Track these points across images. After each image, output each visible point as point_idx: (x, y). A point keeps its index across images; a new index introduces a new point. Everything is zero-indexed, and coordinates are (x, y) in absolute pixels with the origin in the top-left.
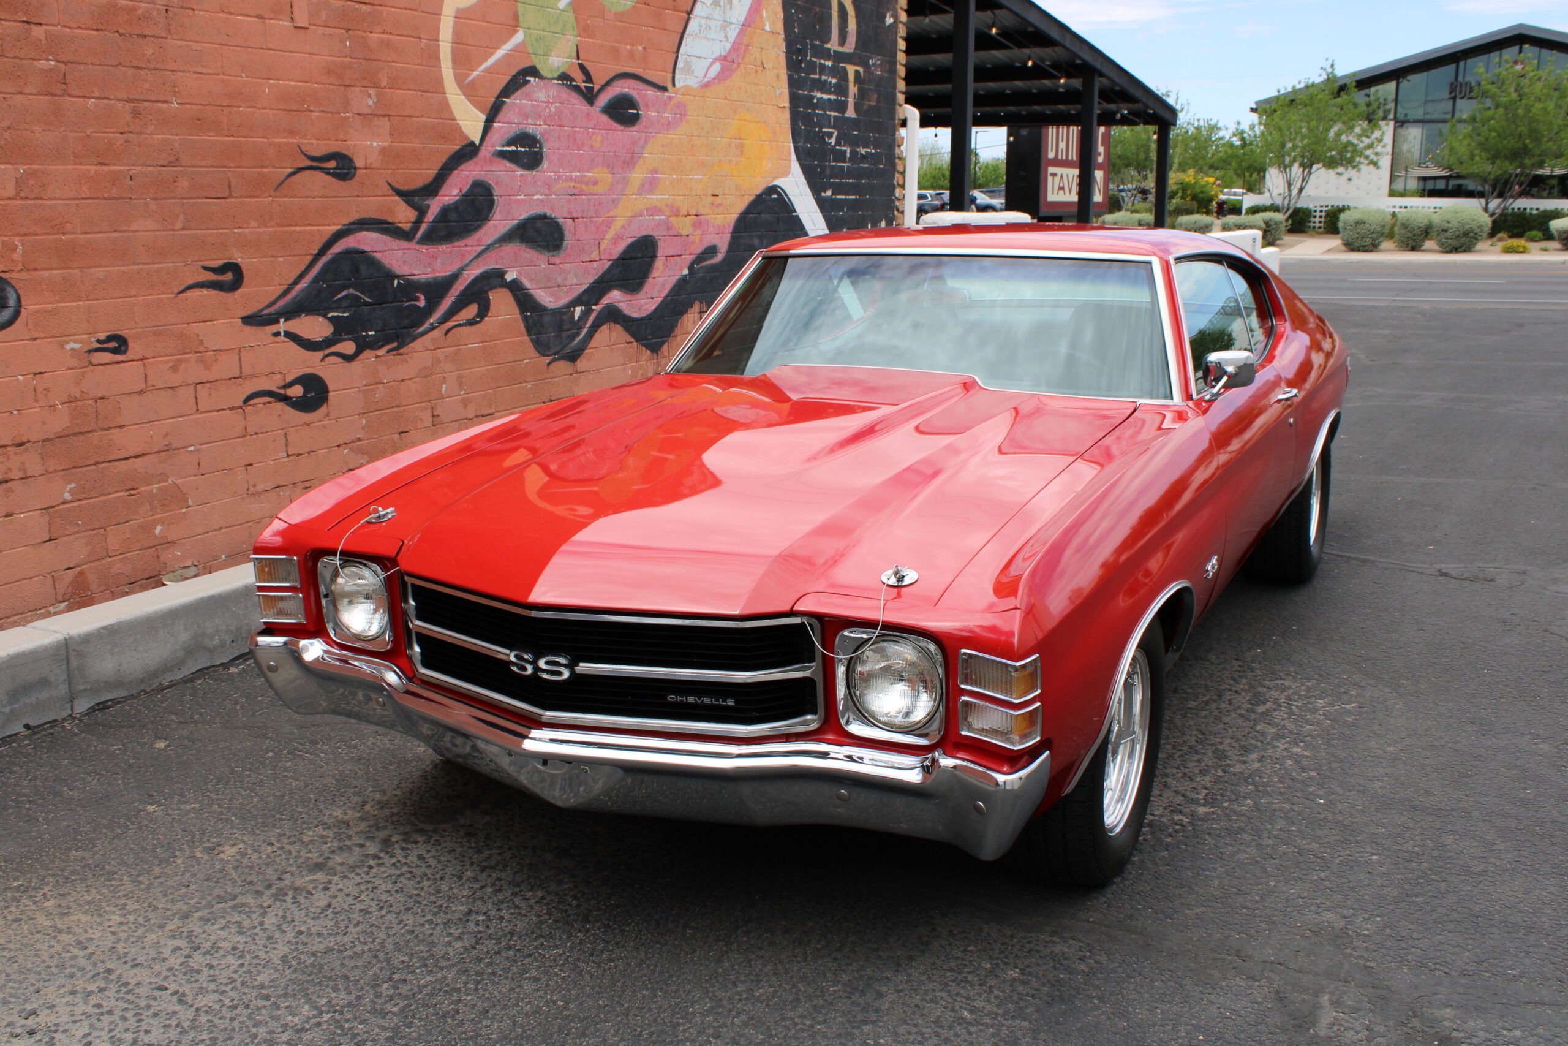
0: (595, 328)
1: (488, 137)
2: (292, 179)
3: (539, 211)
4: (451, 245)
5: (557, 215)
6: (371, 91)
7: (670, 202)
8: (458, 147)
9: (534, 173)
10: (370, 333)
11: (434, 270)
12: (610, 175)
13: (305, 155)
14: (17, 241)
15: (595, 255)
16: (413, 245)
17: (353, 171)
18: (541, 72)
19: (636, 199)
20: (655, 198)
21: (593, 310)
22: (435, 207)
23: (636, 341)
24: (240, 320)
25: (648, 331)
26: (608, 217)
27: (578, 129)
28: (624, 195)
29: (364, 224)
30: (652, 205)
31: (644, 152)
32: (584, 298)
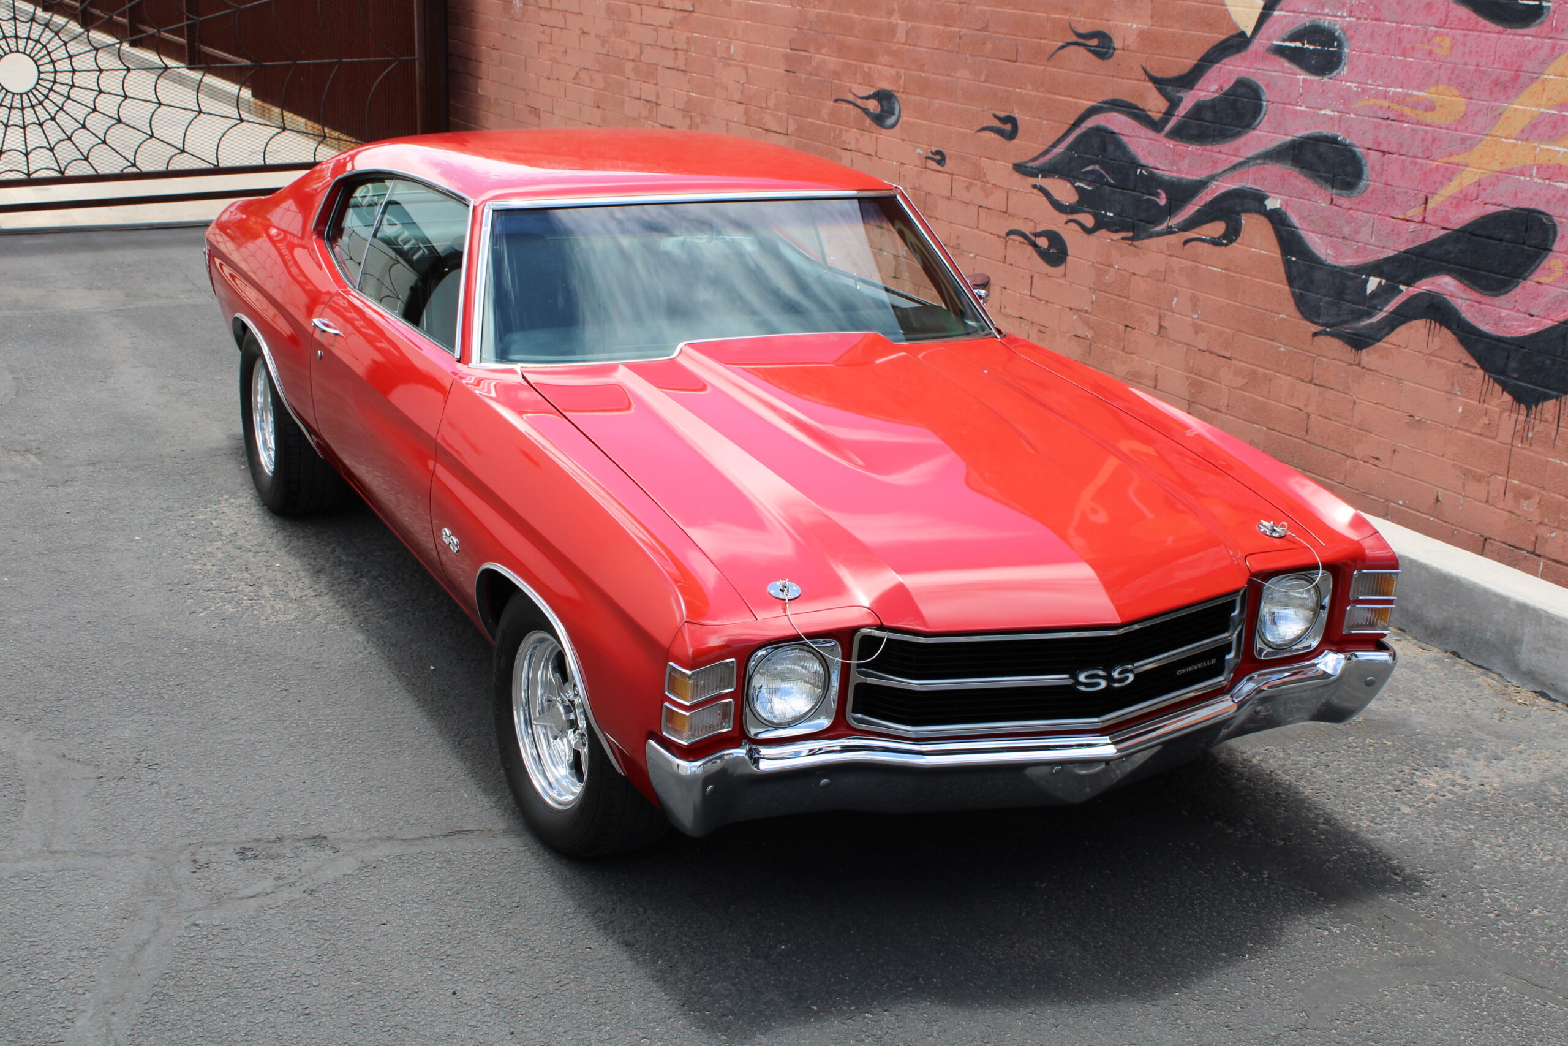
0: (1401, 317)
1: (1265, 26)
2: (1061, 52)
3: (1326, 130)
4: (1203, 147)
5: (1355, 142)
8: (1223, 37)
9: (1325, 79)
10: (1110, 214)
11: (1179, 171)
12: (1463, 100)
13: (1074, 31)
14: (902, 72)
15: (1415, 213)
16: (1160, 137)
17: (1111, 51)
19: (1515, 146)
21: (1401, 291)
22: (1189, 100)
23: (1482, 367)
24: (1011, 166)
25: (1513, 364)
26: (1449, 163)
27: (1409, 26)
28: (1487, 135)
29: (1116, 105)
30: (1553, 162)
31: (1547, 71)
32: (1386, 269)
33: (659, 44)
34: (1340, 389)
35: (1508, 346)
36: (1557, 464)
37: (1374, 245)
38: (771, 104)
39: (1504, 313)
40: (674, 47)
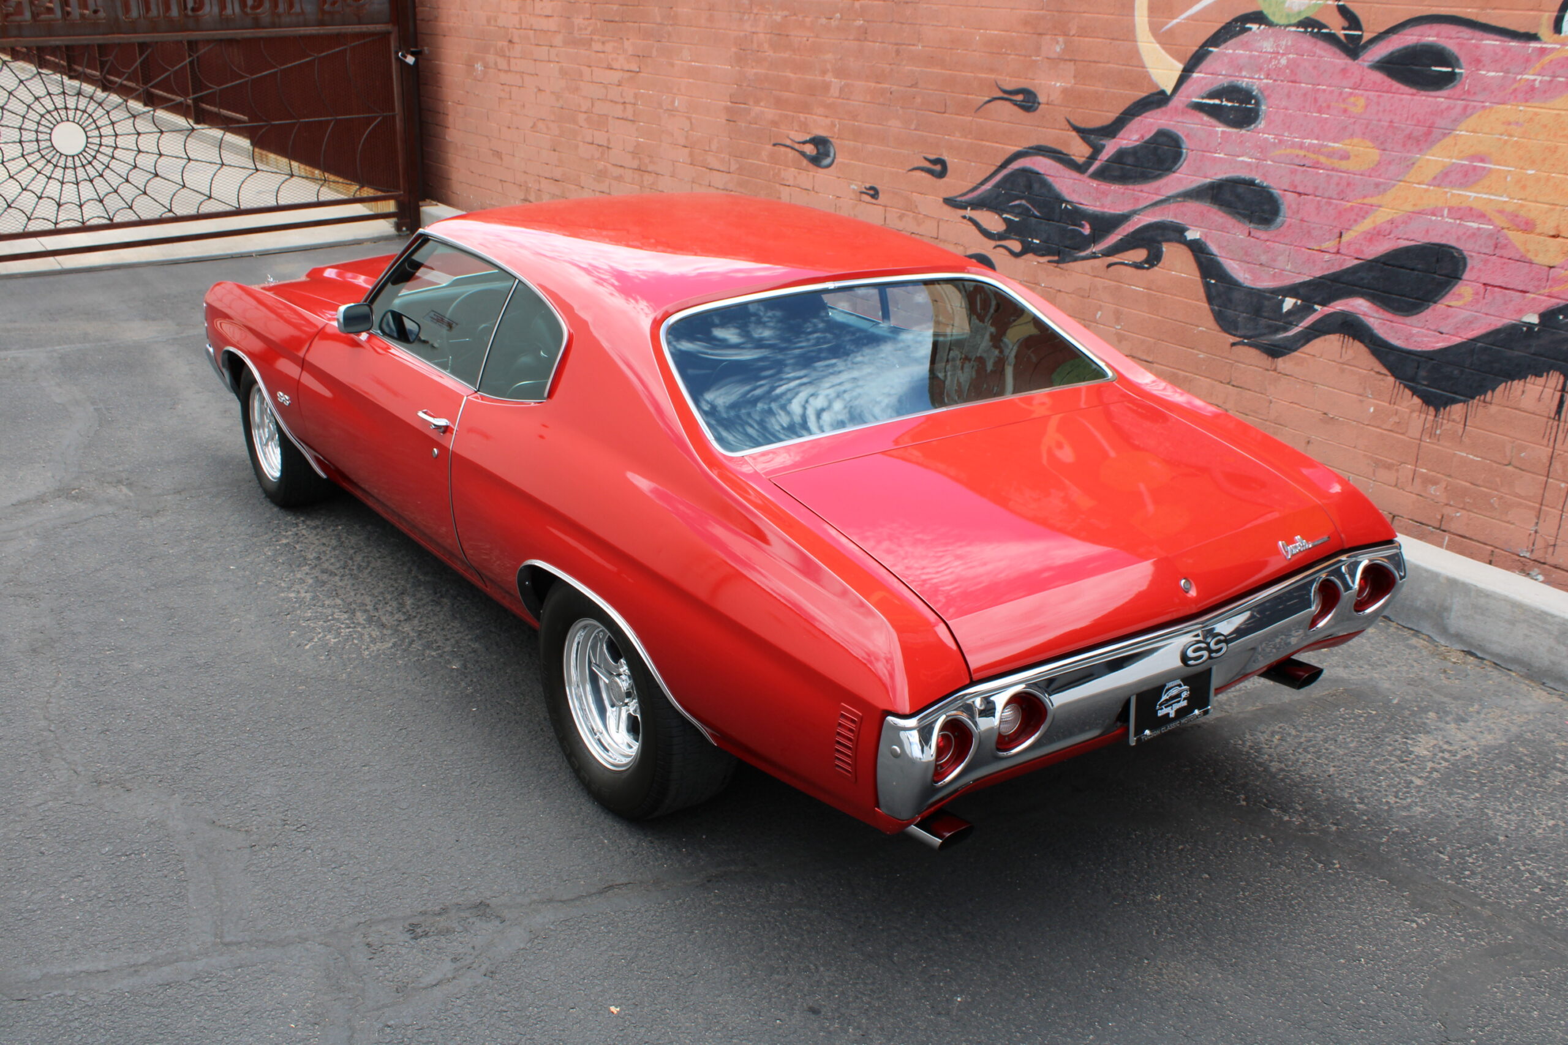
0: (1316, 331)
1: (1185, 86)
2: (989, 105)
3: (1245, 174)
4: (1125, 187)
5: (1271, 185)
6: (1061, 39)
7: (1509, 209)
8: (1144, 95)
9: (1243, 131)
10: (1035, 241)
11: (1102, 206)
12: (1377, 151)
13: (1000, 88)
14: (837, 121)
15: (1329, 245)
16: (1084, 178)
17: (1036, 105)
18: (1271, 18)
19: (1426, 191)
20: (1472, 196)
21: (1316, 310)
22: (1110, 148)
23: (1393, 375)
24: (941, 200)
25: (1422, 373)
26: (1364, 204)
27: (1324, 87)
28: (1400, 181)
29: (1040, 150)
30: (1464, 205)
31: (1458, 128)
32: (1302, 291)
33: (609, 98)
34: (1257, 390)
35: (1418, 358)
36: (1463, 456)
37: (1290, 271)
38: (714, 147)
39: (1415, 331)
40: (622, 101)
